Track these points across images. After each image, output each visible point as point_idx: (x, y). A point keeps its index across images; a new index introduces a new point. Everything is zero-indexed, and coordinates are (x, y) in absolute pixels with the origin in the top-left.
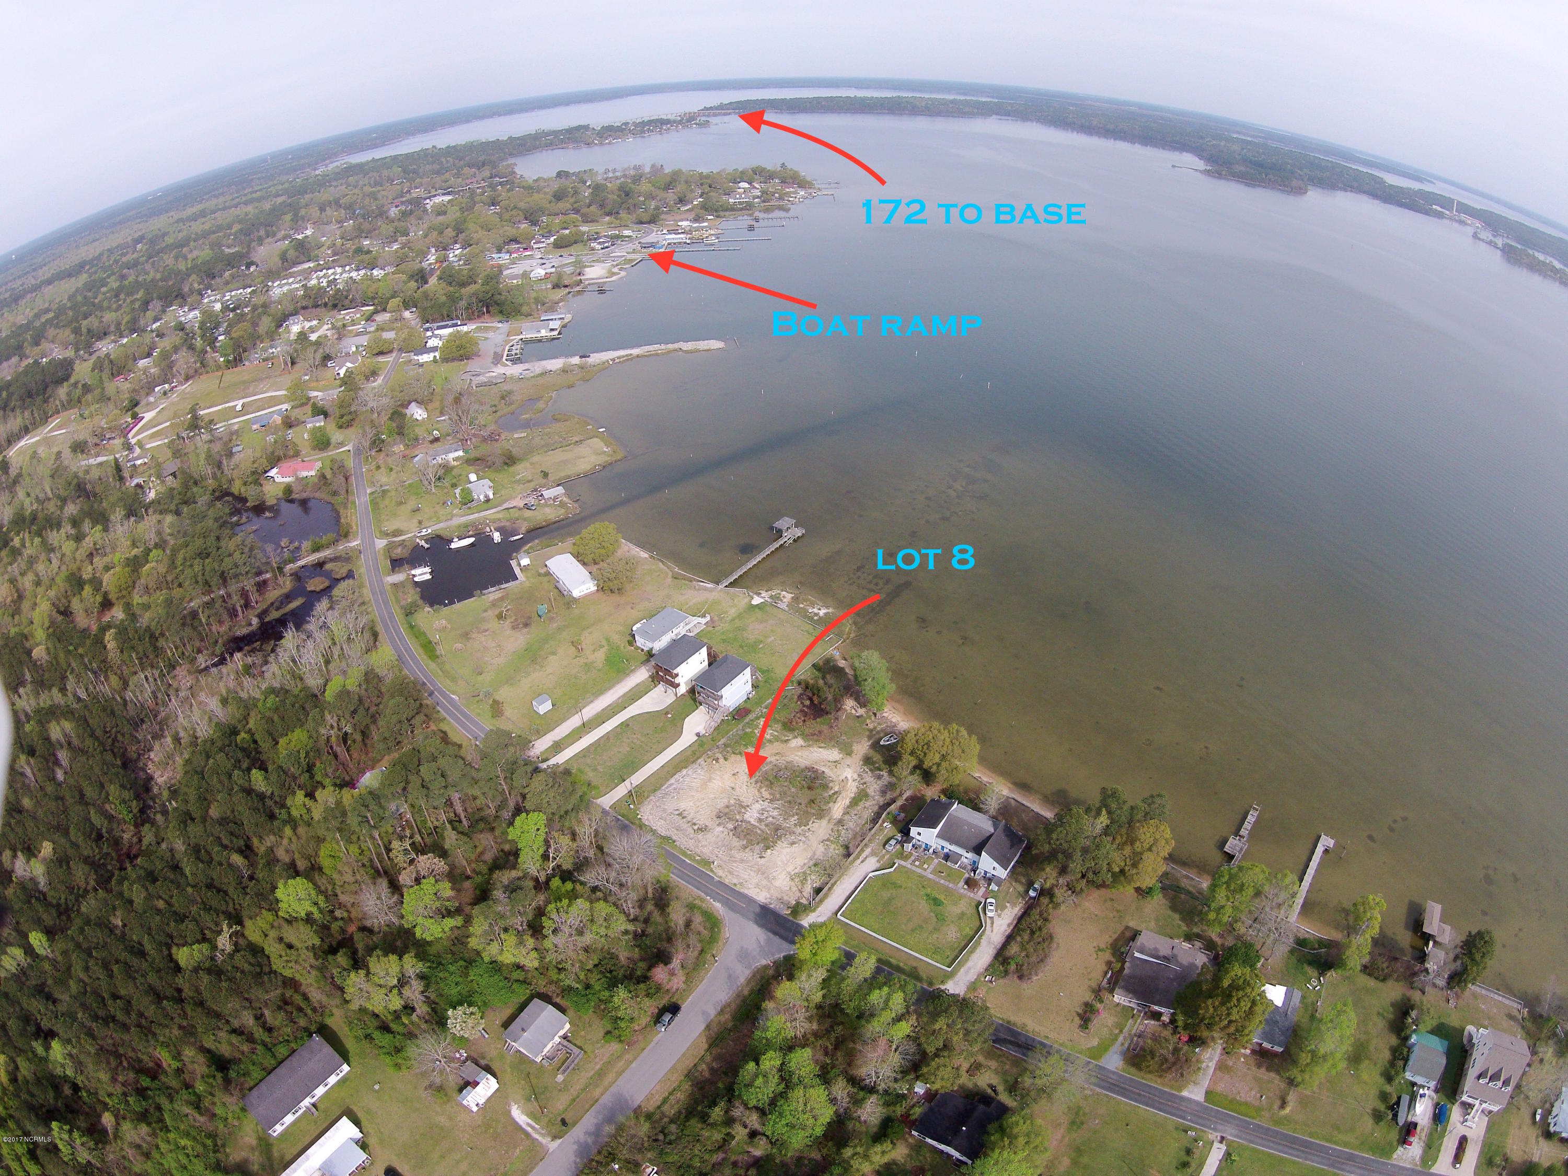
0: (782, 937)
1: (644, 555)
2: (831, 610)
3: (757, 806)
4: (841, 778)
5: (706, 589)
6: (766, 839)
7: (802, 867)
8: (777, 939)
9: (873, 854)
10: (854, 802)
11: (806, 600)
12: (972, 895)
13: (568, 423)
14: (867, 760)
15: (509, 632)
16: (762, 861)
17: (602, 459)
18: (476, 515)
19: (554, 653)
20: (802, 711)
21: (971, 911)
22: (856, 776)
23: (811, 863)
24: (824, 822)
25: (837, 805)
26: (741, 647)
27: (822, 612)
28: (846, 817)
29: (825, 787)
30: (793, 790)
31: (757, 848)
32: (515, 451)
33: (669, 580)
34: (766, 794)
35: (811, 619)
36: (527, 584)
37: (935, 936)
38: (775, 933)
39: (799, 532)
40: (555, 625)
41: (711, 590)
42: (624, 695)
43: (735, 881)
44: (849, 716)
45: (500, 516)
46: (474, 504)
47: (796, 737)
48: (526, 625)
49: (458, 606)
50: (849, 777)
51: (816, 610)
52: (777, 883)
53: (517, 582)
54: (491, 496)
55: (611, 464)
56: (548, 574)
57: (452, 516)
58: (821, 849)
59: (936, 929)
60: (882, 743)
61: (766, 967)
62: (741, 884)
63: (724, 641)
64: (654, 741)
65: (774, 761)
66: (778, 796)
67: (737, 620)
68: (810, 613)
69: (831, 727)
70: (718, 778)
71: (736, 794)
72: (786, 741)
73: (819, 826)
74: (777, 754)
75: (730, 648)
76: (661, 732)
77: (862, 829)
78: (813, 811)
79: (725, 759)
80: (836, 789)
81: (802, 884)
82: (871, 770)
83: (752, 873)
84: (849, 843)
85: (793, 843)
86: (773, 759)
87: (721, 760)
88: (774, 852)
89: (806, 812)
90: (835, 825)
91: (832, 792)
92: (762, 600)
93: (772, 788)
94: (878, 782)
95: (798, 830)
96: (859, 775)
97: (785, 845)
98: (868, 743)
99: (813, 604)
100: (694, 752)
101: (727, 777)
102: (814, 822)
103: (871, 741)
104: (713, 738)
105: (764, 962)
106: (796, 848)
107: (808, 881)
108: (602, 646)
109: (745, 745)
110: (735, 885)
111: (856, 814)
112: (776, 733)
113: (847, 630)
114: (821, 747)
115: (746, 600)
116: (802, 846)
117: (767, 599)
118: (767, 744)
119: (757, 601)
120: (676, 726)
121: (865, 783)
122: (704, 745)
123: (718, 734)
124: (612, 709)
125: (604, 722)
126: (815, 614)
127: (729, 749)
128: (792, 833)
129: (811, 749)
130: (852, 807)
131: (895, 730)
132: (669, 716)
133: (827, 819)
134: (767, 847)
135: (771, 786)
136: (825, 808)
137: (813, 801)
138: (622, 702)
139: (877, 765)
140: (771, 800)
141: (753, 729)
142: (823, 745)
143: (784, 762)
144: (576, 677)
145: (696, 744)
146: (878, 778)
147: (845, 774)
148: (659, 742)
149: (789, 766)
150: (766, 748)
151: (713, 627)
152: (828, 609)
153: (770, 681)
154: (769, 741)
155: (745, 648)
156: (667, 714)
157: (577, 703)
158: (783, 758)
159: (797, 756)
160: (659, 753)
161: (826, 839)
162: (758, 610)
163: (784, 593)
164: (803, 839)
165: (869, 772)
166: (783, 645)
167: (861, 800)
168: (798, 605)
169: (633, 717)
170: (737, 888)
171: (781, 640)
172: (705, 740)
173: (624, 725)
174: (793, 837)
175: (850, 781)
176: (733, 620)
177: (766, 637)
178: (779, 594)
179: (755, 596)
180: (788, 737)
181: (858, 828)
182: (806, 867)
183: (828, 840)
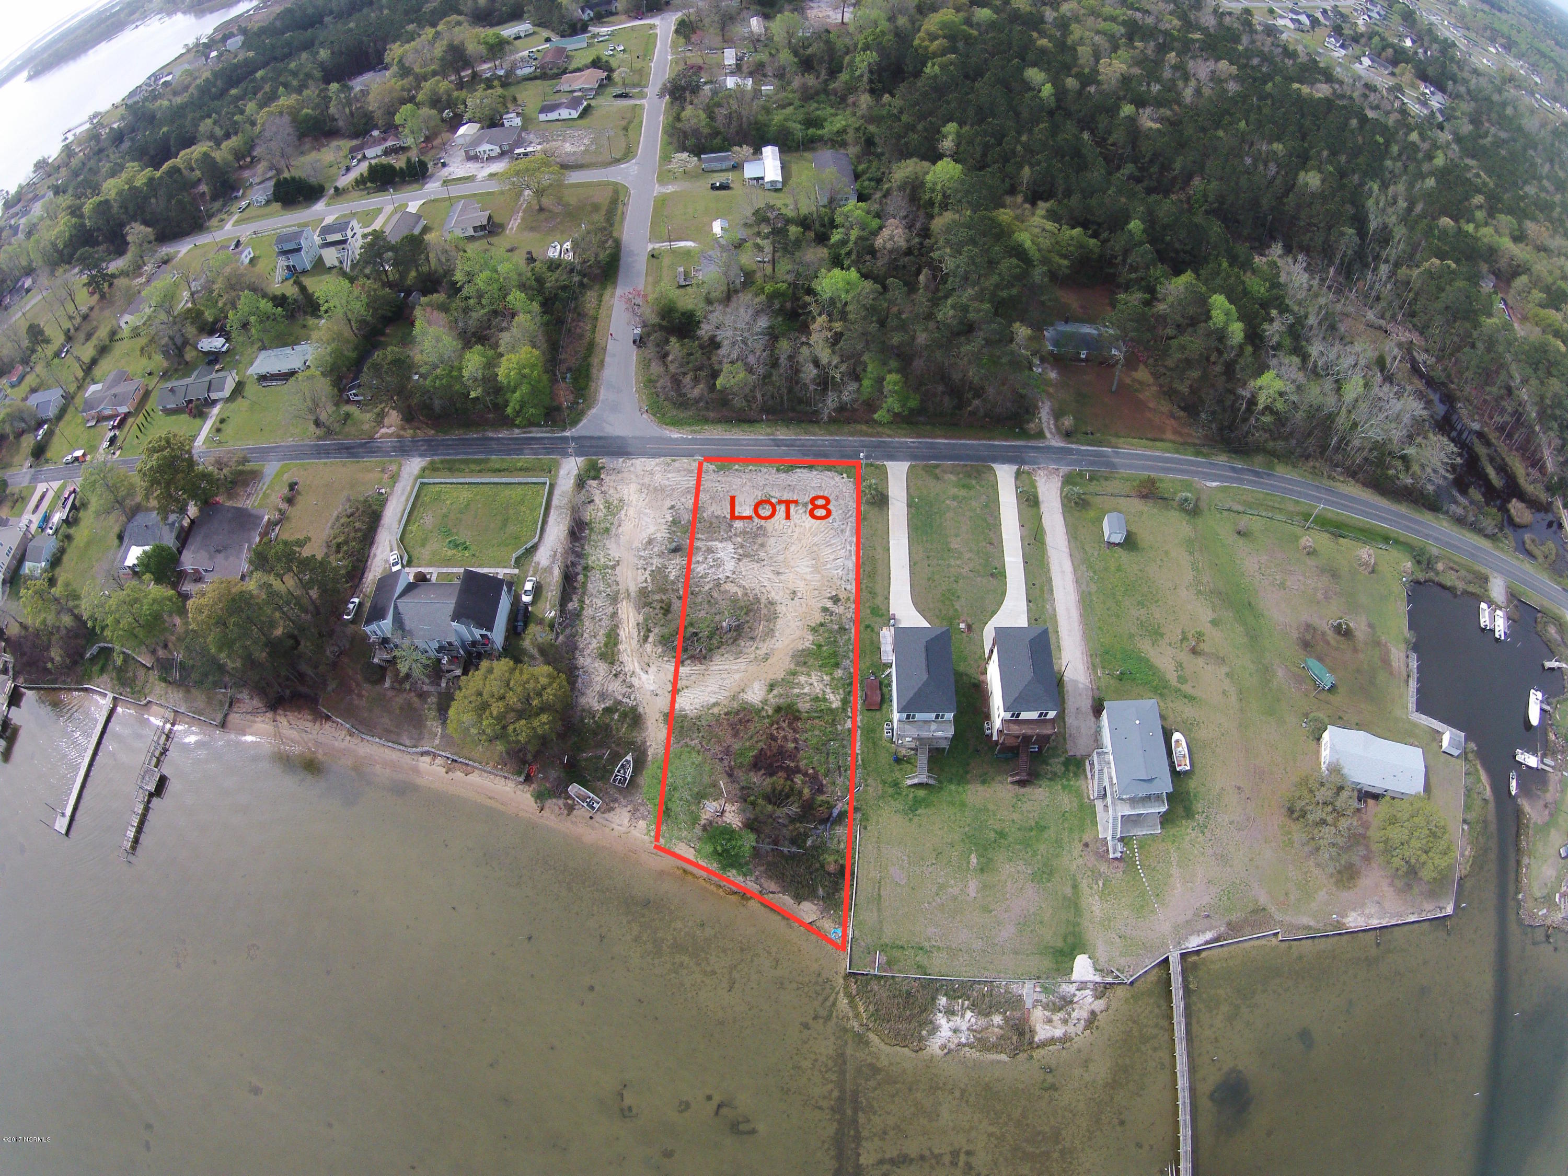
0: (591, 438)
1: (1353, 920)
2: (935, 1045)
3: (729, 566)
4: (653, 669)
5: (1191, 929)
7: (620, 520)
10: (612, 638)
11: (1001, 1044)
12: (420, 569)
14: (634, 718)
15: (1305, 618)
16: (668, 503)
21: (415, 553)
22: (635, 681)
23: (614, 529)
24: (633, 589)
25: (632, 623)
27: (944, 1030)
28: (610, 607)
29: (664, 641)
30: (702, 614)
34: (731, 588)
35: (952, 992)
38: (600, 438)
43: (677, 464)
47: (765, 702)
48: (1306, 643)
50: (644, 676)
51: (962, 1023)
52: (633, 487)
53: (1412, 705)
59: (445, 518)
60: (629, 757)
62: (669, 465)
63: (1041, 828)
64: (936, 577)
65: (761, 645)
66: (715, 595)
67: (1068, 891)
68: (964, 1010)
69: (727, 751)
70: (808, 577)
71: (767, 569)
72: (772, 687)
73: (635, 580)
74: (766, 657)
75: (1015, 816)
76: (943, 595)
77: (582, 601)
78: (657, 597)
79: (825, 610)
80: (648, 647)
81: (607, 502)
82: (620, 702)
83: (667, 483)
84: (586, 576)
85: (650, 542)
86: (764, 648)
87: (829, 604)
88: (663, 521)
89: (664, 591)
90: (618, 592)
91: (651, 640)
92: (1075, 976)
93: (732, 601)
94: (598, 688)
95: (657, 562)
96: (631, 686)
97: (659, 535)
98: (650, 752)
99: (982, 1043)
100: (873, 594)
101: (801, 586)
102: (646, 581)
103: (650, 758)
104: (873, 630)
105: (593, 411)
106: (644, 536)
107: (601, 507)
108: (1182, 680)
109: (820, 646)
110: (674, 461)
111: (600, 620)
112: (796, 691)
113: (862, 1010)
114: (716, 704)
115: (1102, 953)
116: (637, 544)
117: (1072, 988)
118: (792, 666)
119: (1083, 968)
120: (938, 617)
121: (616, 676)
122: (872, 613)
123: (872, 642)
124: (1042, 590)
125: (1025, 562)
126: (953, 1013)
127: (836, 627)
128: (661, 555)
129: (727, 694)
130: (612, 630)
131: (624, 802)
132: (962, 626)
133: (633, 594)
134: (675, 522)
135: (734, 601)
136: (646, 609)
137: (667, 610)
138: (1044, 607)
139: (616, 716)
140: (719, 585)
141: (833, 679)
142: (716, 710)
143: (745, 650)
144: (1141, 604)
145: (883, 607)
146: (603, 696)
147: (651, 677)
148: (929, 579)
149: (733, 648)
150: (789, 659)
151: (1086, 845)
152: (943, 1047)
153: (891, 791)
154: (794, 674)
155: (992, 835)
156: (969, 627)
157: (1090, 567)
158: (752, 656)
159: (738, 671)
160: (913, 564)
161: (618, 568)
162: (1060, 944)
163: (1058, 1033)
164: (642, 554)
165: (620, 698)
166: (941, 887)
167: (606, 645)
168: (1006, 1020)
169: (1004, 593)
170: (668, 459)
171: (955, 898)
172: (878, 619)
173: (999, 575)
174: (656, 549)
175: (638, 670)
176: (1075, 887)
177: (985, 887)
178: (1065, 1022)
179: (1098, 979)
180: (774, 697)
181: (587, 602)
182: (616, 522)
183: (613, 568)
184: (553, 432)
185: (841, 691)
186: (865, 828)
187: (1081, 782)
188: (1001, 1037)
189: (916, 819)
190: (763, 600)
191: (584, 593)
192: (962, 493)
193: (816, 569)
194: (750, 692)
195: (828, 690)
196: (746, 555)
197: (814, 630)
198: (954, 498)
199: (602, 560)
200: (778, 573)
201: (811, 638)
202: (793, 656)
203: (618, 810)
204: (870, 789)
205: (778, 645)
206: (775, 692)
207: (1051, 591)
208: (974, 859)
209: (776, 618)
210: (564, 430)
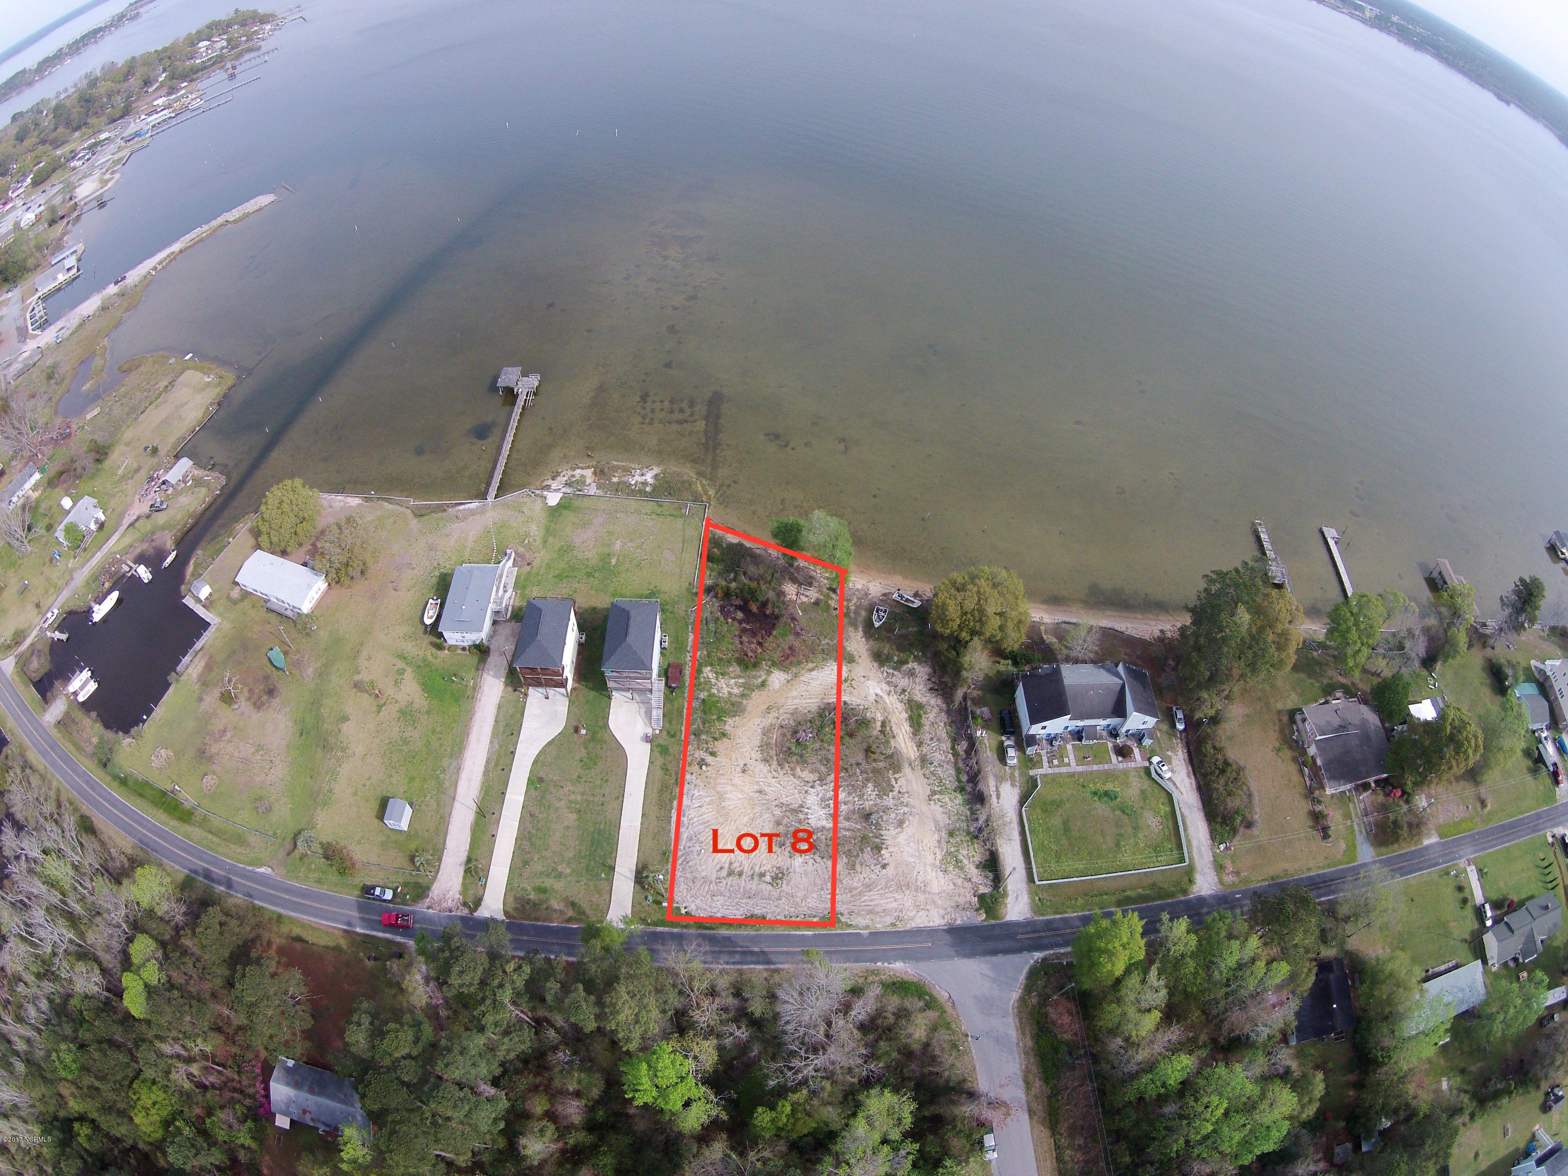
0: (1006, 952)
1: (354, 501)
2: (656, 470)
3: (812, 799)
4: (872, 698)
5: (473, 513)
6: (864, 839)
7: (940, 847)
8: (1000, 958)
9: (1000, 779)
10: (916, 722)
11: (615, 469)
12: (1133, 765)
13: (143, 369)
14: (879, 658)
15: (256, 717)
16: (890, 871)
17: (213, 394)
18: (99, 556)
19: (345, 719)
20: (744, 631)
21: (1146, 784)
22: (886, 687)
23: (944, 835)
24: (907, 770)
25: (900, 740)
26: (589, 575)
27: (649, 477)
28: (925, 750)
29: (864, 723)
30: (833, 749)
31: (867, 855)
32: (100, 437)
33: (414, 522)
34: (806, 775)
35: (642, 493)
36: (227, 626)
37: (1140, 835)
38: (994, 952)
39: (533, 381)
40: (310, 671)
41: (481, 511)
42: (494, 734)
43: (889, 920)
44: (805, 608)
45: (128, 540)
46: (89, 540)
47: (770, 672)
48: (271, 692)
49: (160, 711)
50: (879, 691)
51: (638, 478)
52: (935, 887)
53: (211, 630)
54: (103, 518)
55: (225, 396)
56: (246, 595)
57: (71, 572)
58: (936, 808)
59: (1136, 828)
60: (877, 625)
61: (1022, 1001)
63: (559, 577)
64: (598, 782)
65: (774, 721)
66: (823, 768)
67: (551, 540)
68: (636, 484)
69: (797, 634)
70: (729, 788)
71: (772, 796)
72: (763, 684)
73: (907, 780)
74: (769, 709)
75: (577, 585)
76: (595, 764)
77: (955, 754)
78: (881, 765)
79: (713, 754)
80: (879, 717)
81: (961, 868)
82: (894, 669)
83: (896, 895)
84: (959, 781)
85: (901, 823)
86: (771, 719)
87: (709, 759)
88: (891, 849)
89: (875, 771)
90: (922, 767)
91: (879, 724)
92: (560, 495)
93: (806, 762)
94: (917, 680)
95: (889, 801)
96: (888, 683)
97: (893, 832)
98: (861, 633)
99: (628, 471)
100: (665, 769)
101: (738, 779)
102: (896, 780)
103: (860, 629)
104: (668, 732)
105: (1015, 995)
106: (910, 828)
107: (965, 861)
108: (401, 672)
109: (719, 719)
110: (893, 925)
111: (932, 739)
112: (741, 681)
113: (700, 488)
114: (812, 670)
115: (539, 504)
116: (914, 820)
117: (564, 490)
118: (745, 702)
119: (553, 499)
120: (605, 742)
121: (904, 691)
122: (668, 749)
123: (670, 722)
124: (497, 765)
125: (504, 793)
126: (642, 483)
127: (703, 737)
128: (886, 809)
129: (802, 678)
130: (918, 731)
131: (875, 600)
132: (583, 732)
133: (906, 765)
134: (878, 848)
135: (802, 761)
136: (890, 752)
137: (868, 751)
138: (501, 746)
139: (896, 658)
140: (821, 779)
141: (708, 691)
142: (811, 665)
143: (789, 716)
144: (406, 742)
145: (656, 754)
146: (911, 674)
147: (872, 692)
148: (607, 780)
149: (800, 718)
150: (749, 708)
151: (529, 564)
152: (652, 469)
153: (668, 607)
154: (743, 695)
155: (596, 575)
156: (577, 730)
157: (440, 784)
158: (781, 711)
159: (794, 698)
160: (620, 797)
161: (929, 792)
162: (565, 512)
163: (578, 471)
164: (906, 809)
165: (896, 673)
166: (640, 547)
167: (920, 716)
168: (610, 480)
169: (535, 762)
170: (901, 927)
171: (631, 541)
172: (661, 742)
173: (535, 781)
174: (893, 816)
175: (885, 697)
176: (546, 542)
177: (609, 545)
178: (573, 476)
179: (545, 493)
180: (760, 677)
181: (950, 756)
182: (944, 845)
183: (934, 793)
184: (1059, 956)
185: (702, 680)
186: (690, 584)
187: (518, 604)
188: (614, 471)
189: (652, 587)
190: (775, 763)
191: (956, 763)
192: (548, 882)
193: (721, 797)
194: (782, 679)
195: (713, 681)
196: (795, 811)
197: (724, 735)
198: (559, 876)
199: (947, 800)
200: (760, 792)
201: (727, 727)
202: (743, 711)
203: (879, 594)
204: (684, 608)
205: (757, 721)
206: (760, 680)
207: (488, 761)
208: (614, 561)
209: (762, 746)
210: (1044, 959)
